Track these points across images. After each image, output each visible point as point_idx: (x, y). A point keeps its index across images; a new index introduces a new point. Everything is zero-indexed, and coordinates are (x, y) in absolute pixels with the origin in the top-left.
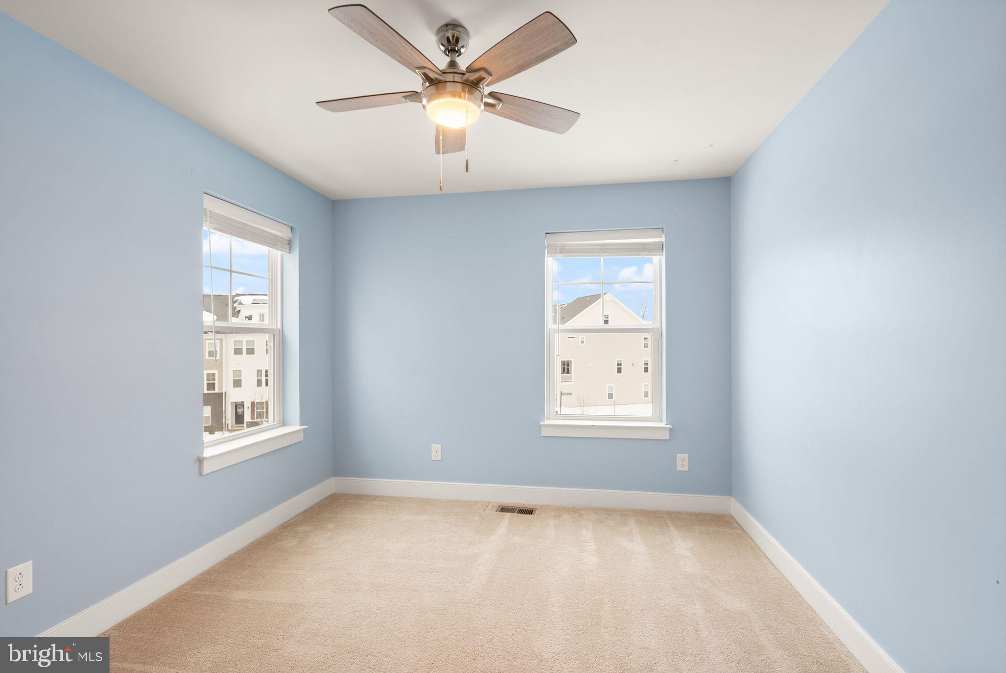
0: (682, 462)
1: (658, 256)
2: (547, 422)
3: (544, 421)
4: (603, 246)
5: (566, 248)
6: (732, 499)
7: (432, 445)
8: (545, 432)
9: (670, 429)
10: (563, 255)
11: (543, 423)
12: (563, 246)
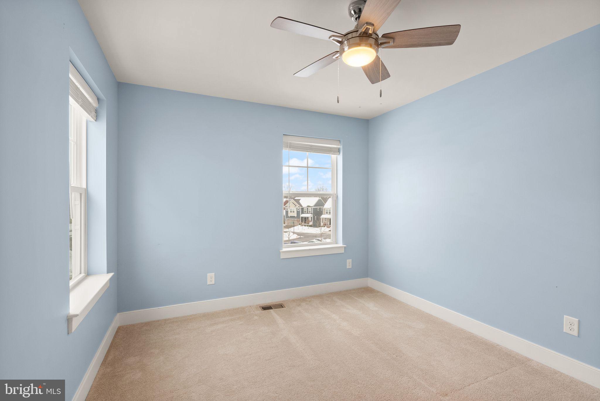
0: (349, 264)
1: (335, 155)
2: (284, 250)
3: (282, 250)
4: (312, 147)
5: (292, 145)
6: (369, 278)
7: (208, 274)
8: (283, 256)
9: (345, 247)
10: (291, 149)
11: (282, 251)
12: (291, 144)
